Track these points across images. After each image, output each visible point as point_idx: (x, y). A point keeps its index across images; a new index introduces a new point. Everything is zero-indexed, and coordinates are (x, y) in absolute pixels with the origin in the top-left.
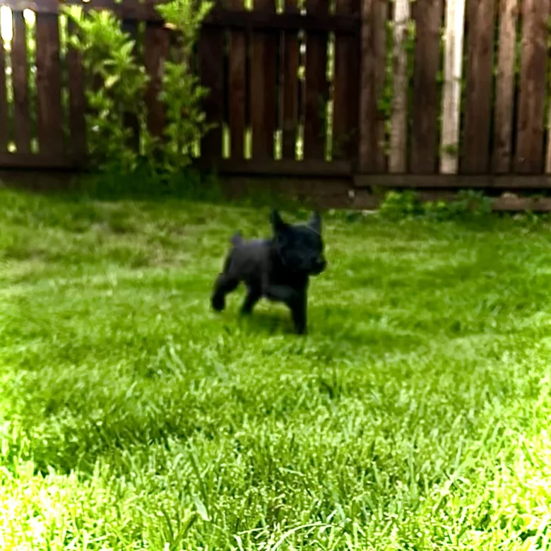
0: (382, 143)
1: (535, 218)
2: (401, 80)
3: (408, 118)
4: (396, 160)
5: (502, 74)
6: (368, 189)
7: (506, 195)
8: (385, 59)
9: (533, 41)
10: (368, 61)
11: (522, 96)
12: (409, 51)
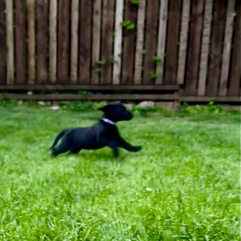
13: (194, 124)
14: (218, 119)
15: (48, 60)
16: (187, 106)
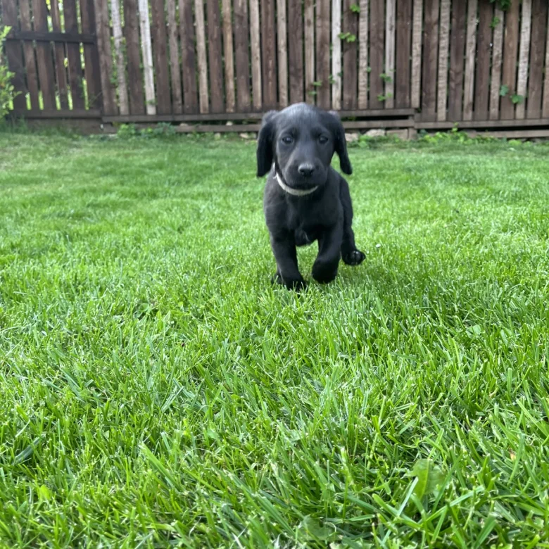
0: (115, 100)
1: (198, 136)
2: (121, 68)
3: (128, 86)
4: (123, 108)
5: (173, 65)
6: (111, 124)
7: (182, 125)
8: (112, 57)
9: (187, 48)
10: (103, 58)
11: (184, 75)
12: (124, 53)
13: (434, 157)
14: (464, 149)
15: (250, 82)
16: (425, 134)
